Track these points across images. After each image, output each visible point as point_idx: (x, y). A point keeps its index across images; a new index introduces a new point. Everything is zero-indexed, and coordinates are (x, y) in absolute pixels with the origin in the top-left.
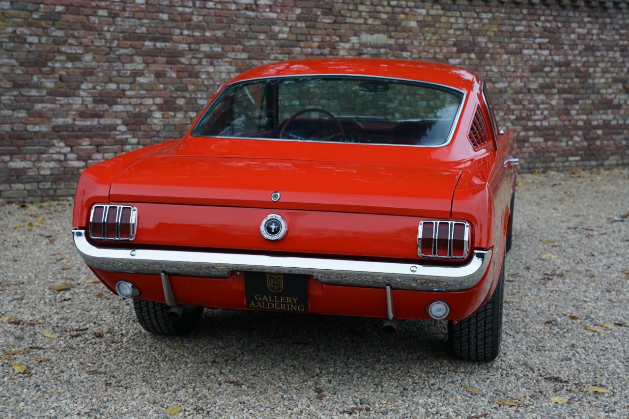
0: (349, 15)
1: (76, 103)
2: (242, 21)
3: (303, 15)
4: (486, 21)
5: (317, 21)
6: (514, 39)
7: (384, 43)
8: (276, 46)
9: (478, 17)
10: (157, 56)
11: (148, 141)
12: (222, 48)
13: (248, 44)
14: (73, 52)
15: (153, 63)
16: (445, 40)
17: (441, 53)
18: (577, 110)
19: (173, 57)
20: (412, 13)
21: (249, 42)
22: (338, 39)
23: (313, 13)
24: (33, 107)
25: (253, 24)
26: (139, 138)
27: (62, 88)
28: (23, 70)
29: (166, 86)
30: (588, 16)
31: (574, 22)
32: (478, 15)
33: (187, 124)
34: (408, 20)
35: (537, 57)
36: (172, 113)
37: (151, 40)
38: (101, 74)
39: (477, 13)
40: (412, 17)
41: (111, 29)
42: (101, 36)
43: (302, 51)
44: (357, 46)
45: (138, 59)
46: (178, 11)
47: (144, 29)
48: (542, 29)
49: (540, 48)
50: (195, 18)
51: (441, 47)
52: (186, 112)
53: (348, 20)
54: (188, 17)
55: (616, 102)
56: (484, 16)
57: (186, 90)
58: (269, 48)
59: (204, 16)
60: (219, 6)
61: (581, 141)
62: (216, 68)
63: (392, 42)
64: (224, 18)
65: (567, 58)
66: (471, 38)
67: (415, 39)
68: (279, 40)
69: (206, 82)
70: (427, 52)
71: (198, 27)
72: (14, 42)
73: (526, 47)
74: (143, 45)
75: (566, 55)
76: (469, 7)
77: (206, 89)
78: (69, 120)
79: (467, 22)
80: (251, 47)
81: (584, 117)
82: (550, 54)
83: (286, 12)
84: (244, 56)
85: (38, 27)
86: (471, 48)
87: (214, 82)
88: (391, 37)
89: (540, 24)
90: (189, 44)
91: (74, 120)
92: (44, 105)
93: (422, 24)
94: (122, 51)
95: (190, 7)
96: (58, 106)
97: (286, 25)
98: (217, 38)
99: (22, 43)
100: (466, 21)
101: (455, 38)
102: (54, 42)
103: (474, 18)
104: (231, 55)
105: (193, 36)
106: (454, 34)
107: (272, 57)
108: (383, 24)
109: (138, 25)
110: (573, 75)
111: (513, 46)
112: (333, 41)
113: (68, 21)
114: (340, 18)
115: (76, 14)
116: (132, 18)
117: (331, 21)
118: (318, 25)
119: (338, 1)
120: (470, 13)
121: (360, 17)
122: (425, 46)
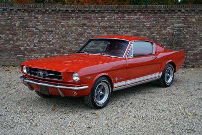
2: (135, 22)
3: (154, 20)
7: (182, 26)
10: (111, 32)
12: (129, 30)
14: (89, 32)
19: (115, 32)
20: (194, 17)
22: (166, 26)
23: (158, 19)
25: (138, 23)
28: (77, 36)
34: (192, 19)
37: (109, 28)
41: (99, 26)
42: (96, 28)
43: (154, 30)
44: (173, 27)
45: (105, 33)
46: (116, 21)
47: (107, 26)
50: (121, 22)
53: (170, 20)
54: (119, 22)
58: (143, 29)
59: (124, 21)
60: (128, 19)
62: (127, 34)
63: (186, 26)
64: (129, 22)
67: (195, 25)
68: (146, 27)
70: (200, 28)
74: (107, 30)
80: (138, 29)
83: (149, 19)
85: (81, 27)
88: (185, 24)
90: (120, 29)
93: (197, 20)
94: (101, 31)
95: (120, 20)
97: (149, 23)
98: (128, 27)
102: (84, 30)
105: (121, 27)
108: (182, 21)
113: (88, 25)
114: (167, 20)
115: (90, 23)
116: (104, 23)
117: (164, 21)
118: (159, 22)
119: (166, 15)
121: (174, 19)
122: (198, 26)
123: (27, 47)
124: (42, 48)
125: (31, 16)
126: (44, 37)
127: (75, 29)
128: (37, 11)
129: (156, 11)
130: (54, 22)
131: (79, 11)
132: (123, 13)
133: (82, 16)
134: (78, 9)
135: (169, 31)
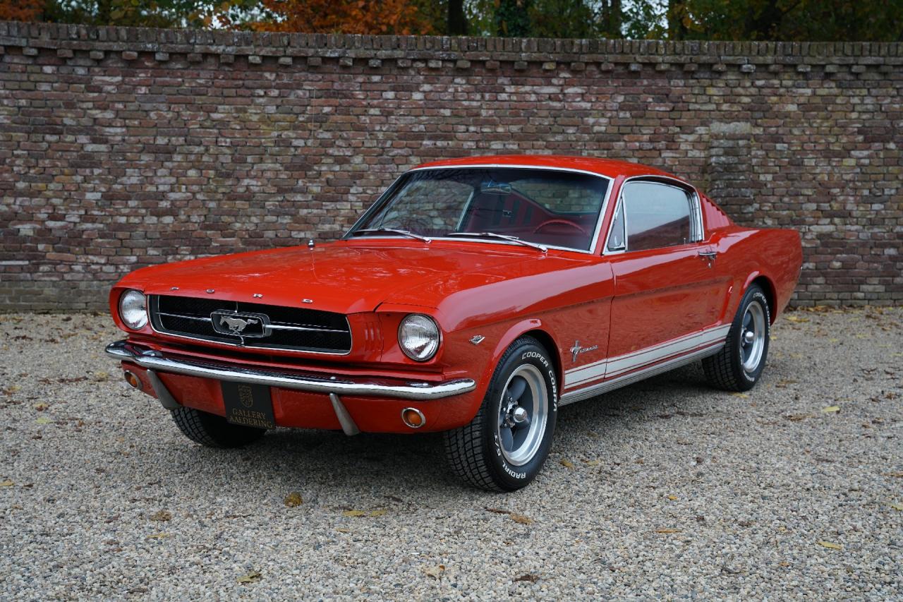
0: (693, 100)
1: (345, 208)
2: (545, 113)
3: (627, 103)
5: (647, 109)
7: (745, 133)
8: (591, 140)
9: (898, 95)
10: (437, 156)
13: (552, 140)
14: (342, 154)
16: (844, 127)
17: (838, 144)
20: (790, 94)
21: (554, 137)
22: (678, 129)
23: (642, 100)
24: (298, 213)
25: (559, 116)
27: (329, 192)
28: (287, 175)
32: (898, 92)
34: (783, 103)
37: (430, 139)
38: (372, 177)
39: (898, 89)
40: (790, 99)
41: (384, 129)
42: (372, 136)
43: (626, 146)
44: (706, 138)
45: (415, 160)
46: (463, 105)
47: (422, 127)
50: (484, 113)
53: (693, 106)
54: (475, 111)
58: (580, 143)
59: (495, 109)
60: (514, 98)
63: (759, 131)
64: (521, 111)
66: (887, 123)
67: (795, 127)
68: (594, 133)
70: (815, 142)
71: (488, 122)
72: (279, 146)
74: (421, 144)
76: (882, 83)
78: (337, 227)
79: (880, 102)
80: (556, 143)
83: (603, 100)
85: (305, 130)
86: (889, 135)
88: (757, 125)
90: (477, 141)
91: (342, 226)
92: (310, 211)
93: (806, 108)
94: (396, 152)
95: (478, 101)
96: (325, 212)
97: (603, 116)
98: (512, 133)
99: (288, 147)
100: (878, 100)
101: (859, 123)
102: (320, 144)
103: (893, 97)
105: (482, 132)
106: (858, 118)
108: (744, 109)
109: (415, 123)
112: (670, 132)
113: (336, 123)
114: (680, 105)
115: (346, 115)
116: (408, 115)
117: (668, 109)
118: (648, 114)
119: (678, 84)
120: (884, 90)
121: (710, 102)
122: (810, 135)
123: (51, 224)
124: (121, 227)
125: (70, 81)
126: (132, 178)
127: (277, 143)
128: (101, 55)
129: (633, 67)
130: (181, 108)
131: (295, 58)
132: (492, 70)
133: (310, 85)
134: (289, 51)
135: (689, 155)
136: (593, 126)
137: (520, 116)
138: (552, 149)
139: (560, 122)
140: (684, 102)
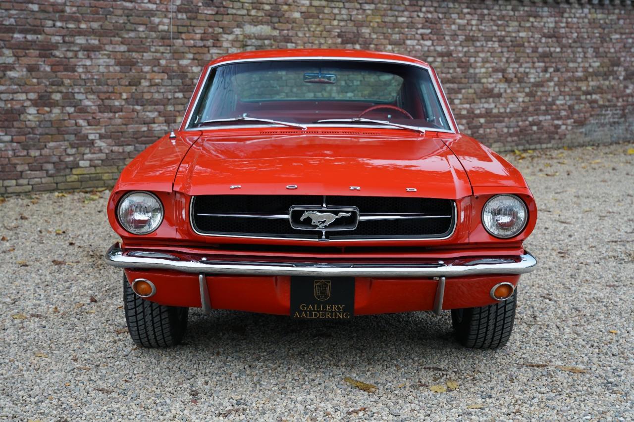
0: (231, 6)
2: (119, 12)
3: (183, 6)
4: (369, 12)
5: (198, 12)
6: (397, 30)
7: (268, 34)
8: (157, 38)
9: (361, 8)
10: (28, 49)
11: (23, 138)
12: (99, 41)
13: (126, 36)
15: (24, 56)
16: (329, 31)
17: (326, 44)
18: (460, 99)
19: (46, 50)
20: (296, 4)
21: (128, 33)
22: (221, 30)
23: (194, 4)
25: (131, 16)
26: (12, 136)
29: (40, 80)
30: (467, 8)
31: (454, 13)
32: (361, 6)
33: (65, 120)
34: (291, 11)
35: (420, 47)
36: (47, 109)
37: (21, 32)
39: (360, 4)
40: (296, 8)
43: (184, 44)
44: (241, 38)
45: (7, 52)
46: (49, 1)
47: (12, 21)
48: (424, 20)
49: (423, 39)
50: (68, 9)
51: (325, 38)
52: (63, 107)
53: (230, 11)
54: (60, 8)
55: (496, 91)
56: (367, 7)
57: (62, 84)
58: (149, 40)
59: (78, 7)
61: (465, 129)
62: (94, 61)
63: (276, 33)
64: (100, 9)
65: (449, 49)
66: (355, 29)
67: (299, 30)
68: (159, 32)
69: (83, 76)
71: (72, 18)
73: (409, 38)
74: (12, 37)
75: (447, 45)
77: (83, 83)
79: (351, 13)
80: (130, 39)
81: (468, 106)
82: (433, 45)
83: (165, 3)
84: (123, 48)
86: (356, 39)
87: (92, 75)
88: (275, 28)
89: (421, 15)
90: (64, 36)
97: (166, 17)
98: (93, 29)
100: (349, 12)
101: (339, 29)
103: (358, 9)
104: (109, 48)
105: (67, 28)
106: (338, 25)
107: (153, 49)
108: (266, 15)
109: (6, 16)
110: (455, 65)
111: (396, 37)
112: (215, 32)
114: (222, 9)
117: (213, 13)
118: (199, 17)
120: (353, 4)
121: (242, 8)
122: (309, 37)
135: (230, 52)
136: (158, 25)
137: (99, 14)
138: (126, 45)
139: (132, 21)
140: (224, 7)
